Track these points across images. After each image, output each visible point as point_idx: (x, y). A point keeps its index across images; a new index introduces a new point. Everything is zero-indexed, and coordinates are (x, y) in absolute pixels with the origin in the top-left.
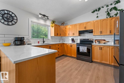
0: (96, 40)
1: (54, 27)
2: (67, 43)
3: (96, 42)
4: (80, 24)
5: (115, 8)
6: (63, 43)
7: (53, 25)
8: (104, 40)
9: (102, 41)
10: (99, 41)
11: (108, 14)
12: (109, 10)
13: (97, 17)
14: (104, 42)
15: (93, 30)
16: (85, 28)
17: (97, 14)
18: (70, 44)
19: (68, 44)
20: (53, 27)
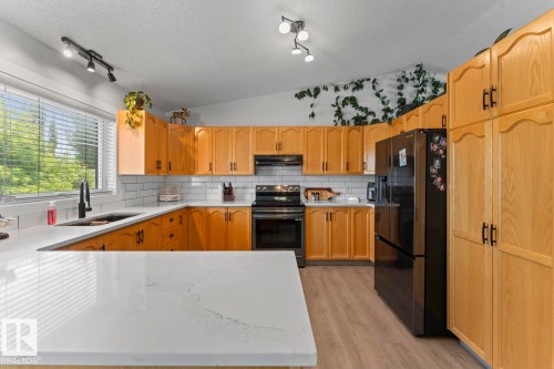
0: (307, 190)
1: (142, 130)
2: (206, 208)
3: (307, 197)
4: (262, 131)
5: (353, 101)
6: (188, 208)
7: (138, 119)
8: (329, 190)
9: (324, 193)
10: (317, 193)
11: (339, 114)
12: (340, 101)
13: (313, 115)
14: (329, 195)
15: (305, 159)
16: (279, 146)
17: (312, 106)
18: (223, 211)
19: (211, 211)
20: (138, 124)
